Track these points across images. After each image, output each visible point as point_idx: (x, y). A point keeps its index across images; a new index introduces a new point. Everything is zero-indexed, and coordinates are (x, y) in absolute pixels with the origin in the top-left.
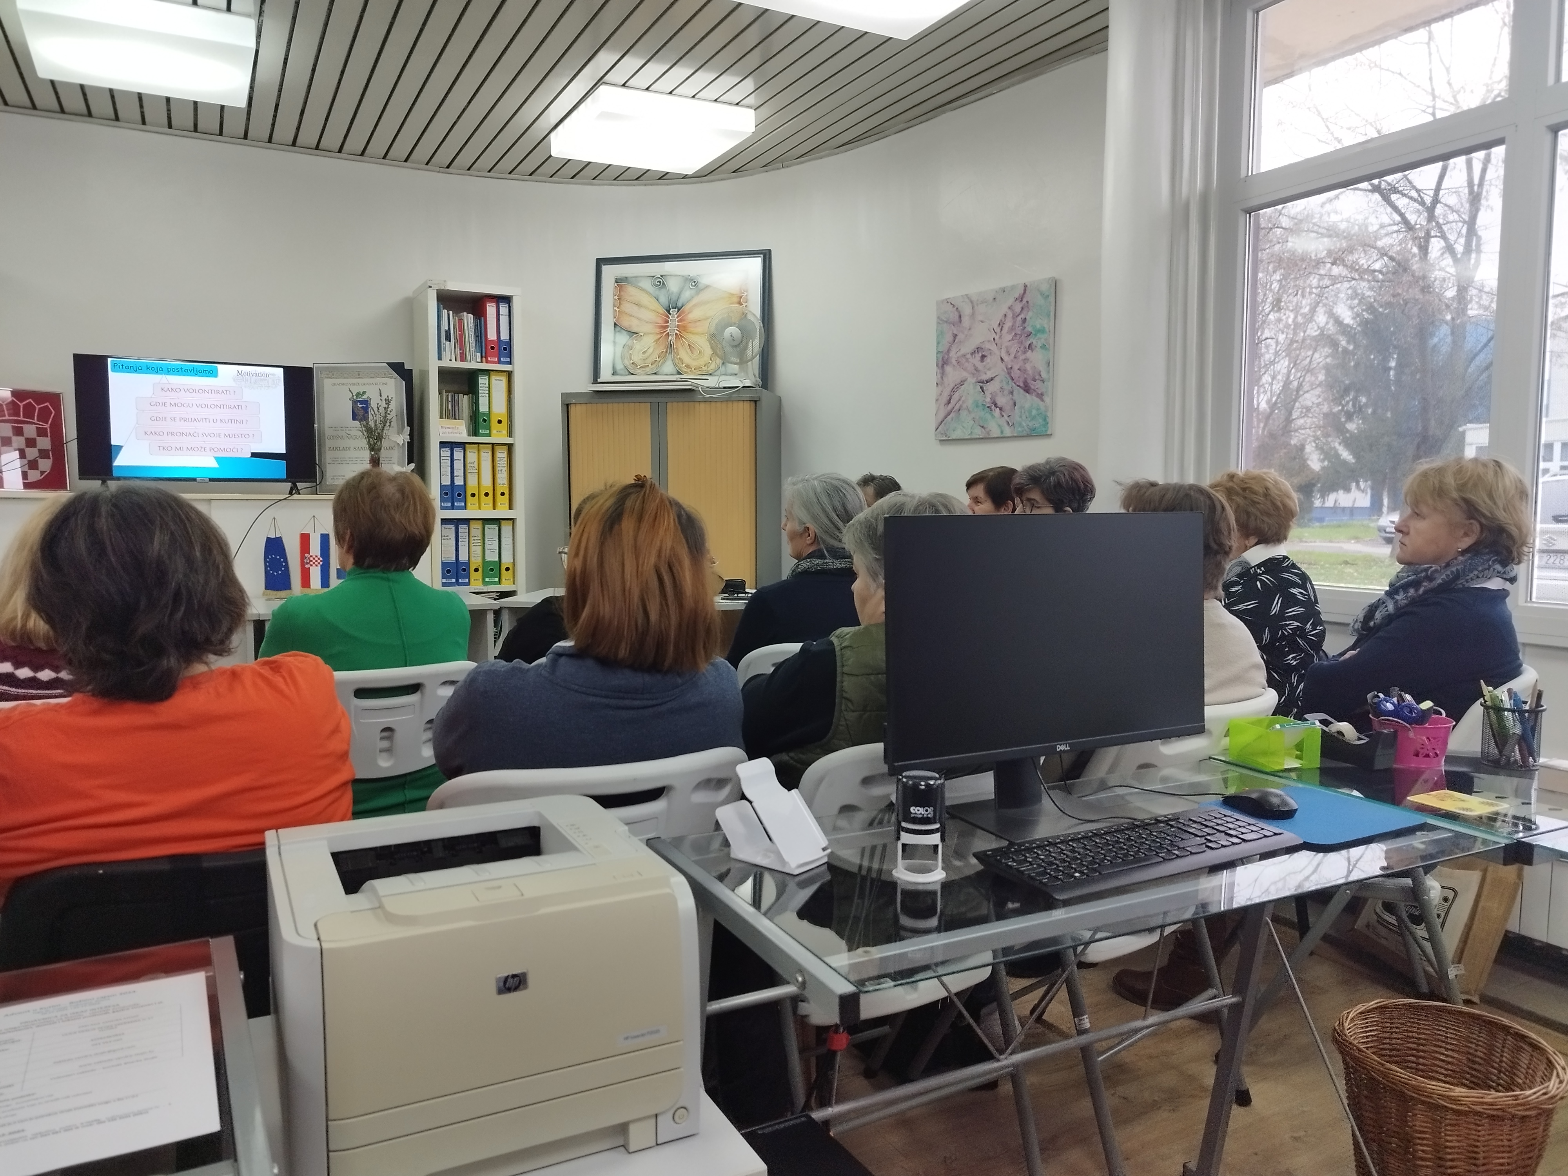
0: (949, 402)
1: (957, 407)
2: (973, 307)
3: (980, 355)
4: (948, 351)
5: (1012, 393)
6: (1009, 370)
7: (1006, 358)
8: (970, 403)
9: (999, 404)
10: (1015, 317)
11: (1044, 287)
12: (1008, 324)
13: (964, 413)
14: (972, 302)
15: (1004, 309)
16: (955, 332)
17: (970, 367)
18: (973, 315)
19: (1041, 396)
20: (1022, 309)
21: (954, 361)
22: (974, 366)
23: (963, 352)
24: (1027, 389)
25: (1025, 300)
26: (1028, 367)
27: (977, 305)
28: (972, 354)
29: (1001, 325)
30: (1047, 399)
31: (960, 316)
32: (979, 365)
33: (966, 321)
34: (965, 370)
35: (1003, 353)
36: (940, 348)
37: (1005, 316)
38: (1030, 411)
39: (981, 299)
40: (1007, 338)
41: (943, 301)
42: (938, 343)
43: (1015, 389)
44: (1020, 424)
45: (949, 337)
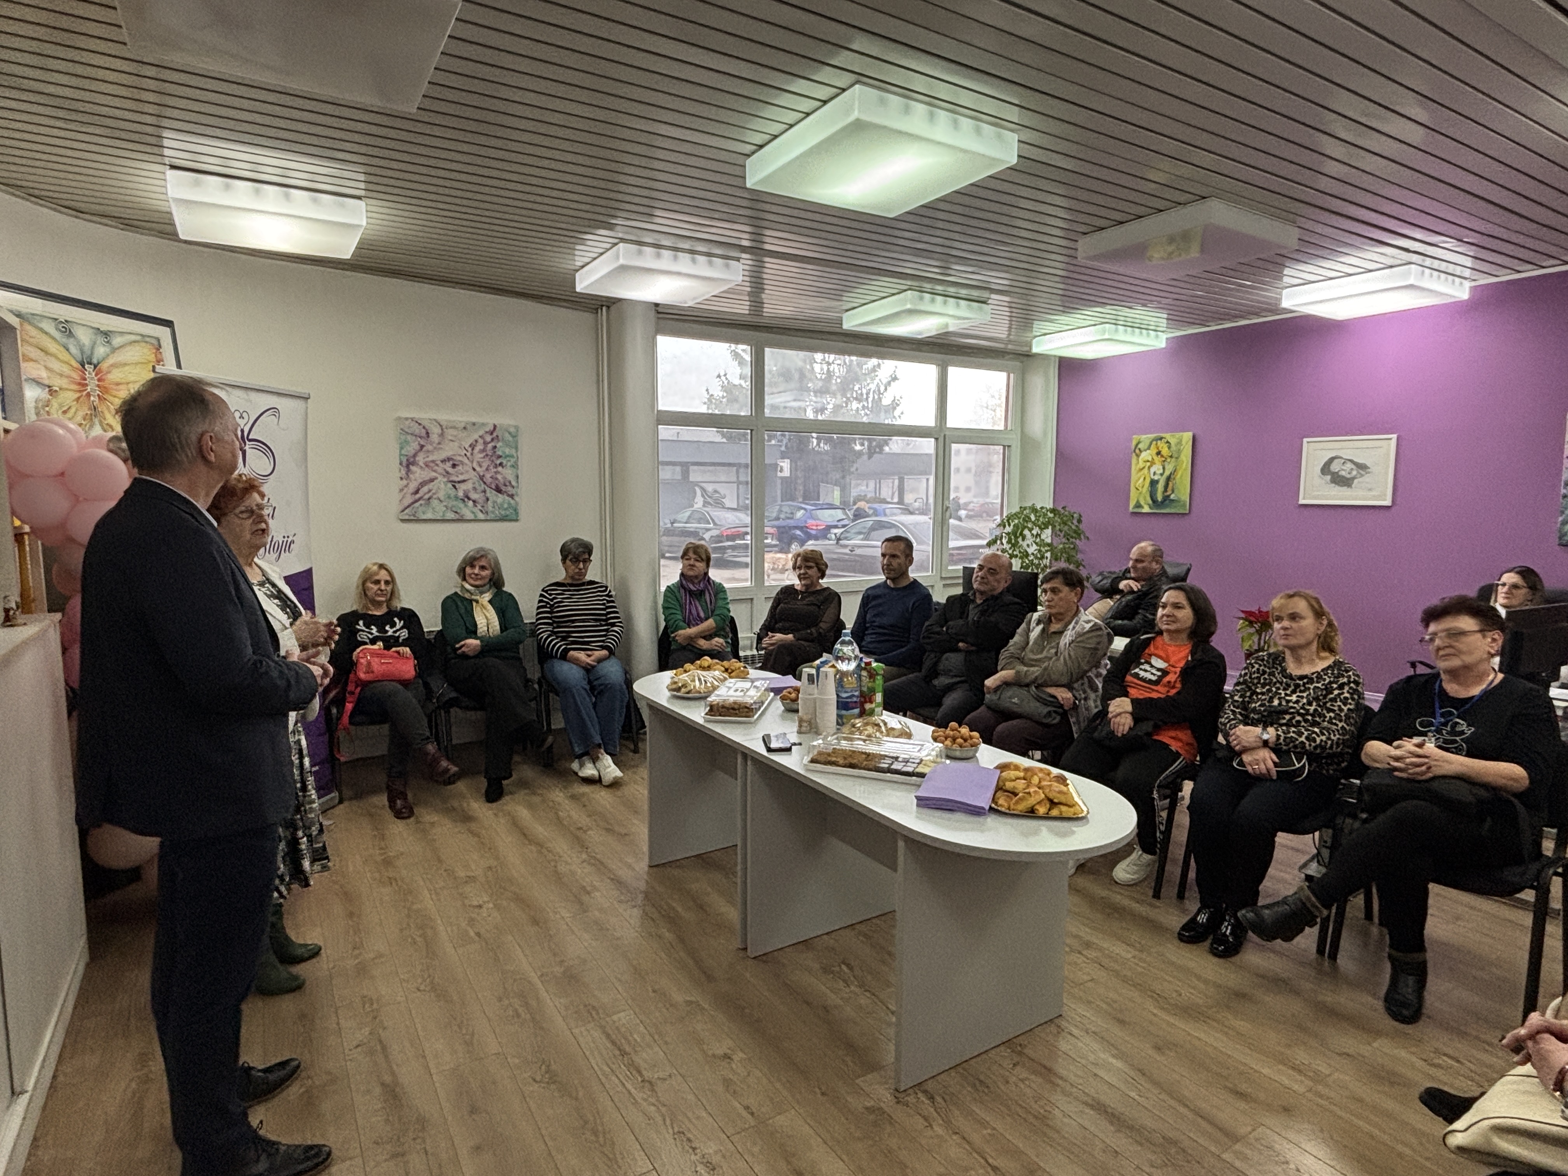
0: (417, 492)
1: (427, 497)
2: (442, 429)
3: (451, 463)
4: (415, 456)
5: (484, 491)
6: (482, 478)
7: (478, 469)
8: (441, 495)
9: (472, 498)
10: (486, 443)
11: (512, 430)
12: (479, 447)
13: (435, 502)
14: (440, 425)
15: (476, 436)
16: (422, 443)
17: (440, 470)
18: (442, 435)
19: (512, 496)
20: (492, 440)
21: (421, 464)
22: (445, 470)
23: (430, 459)
24: (498, 490)
25: (495, 434)
26: (499, 477)
27: (447, 428)
28: (442, 461)
29: (473, 446)
30: (516, 498)
31: (427, 433)
32: (450, 470)
33: (435, 438)
34: (435, 471)
35: (475, 465)
36: (403, 452)
37: (476, 441)
38: (502, 505)
39: (450, 425)
40: (479, 456)
41: (407, 419)
42: (401, 448)
43: (488, 490)
44: (493, 512)
45: (415, 446)
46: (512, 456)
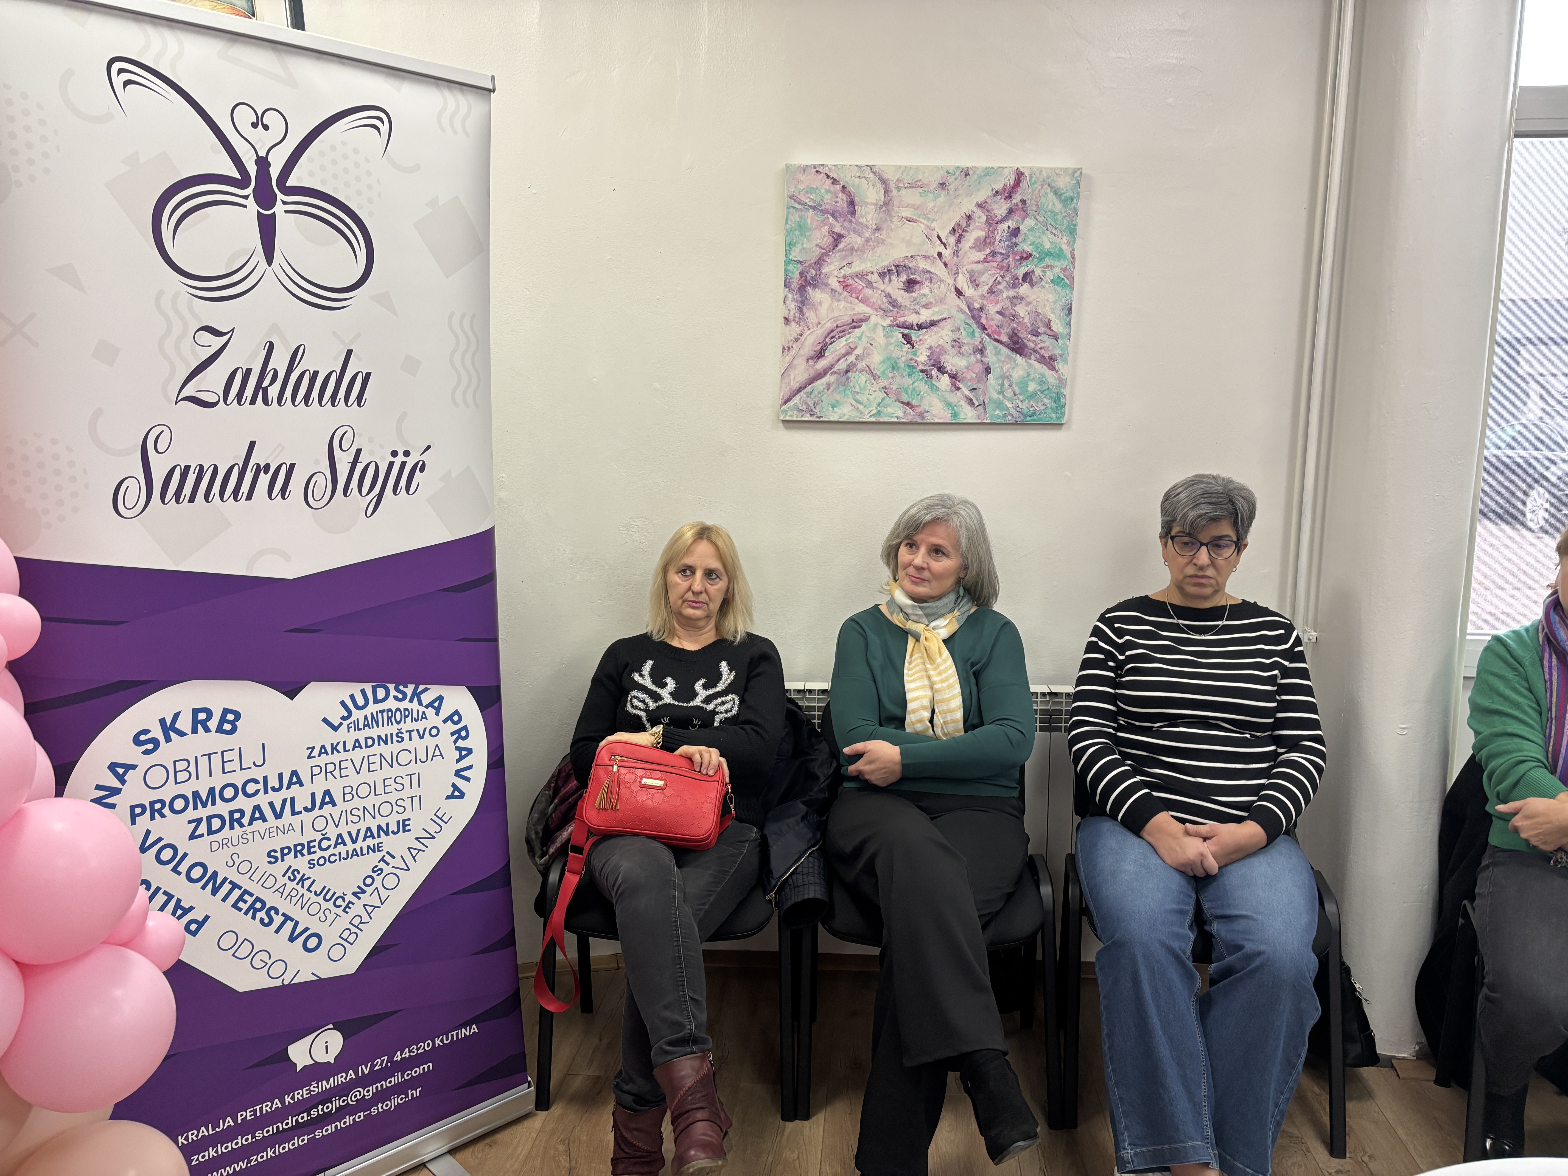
0: (820, 355)
1: (842, 365)
2: (887, 192)
3: (904, 278)
4: (819, 263)
5: (981, 351)
6: (976, 314)
7: (969, 291)
8: (876, 359)
9: (949, 367)
10: (992, 222)
11: (1063, 183)
12: (975, 233)
13: (860, 379)
14: (884, 181)
15: (968, 205)
16: (838, 229)
17: (875, 297)
18: (886, 205)
19: (1050, 362)
20: (1011, 211)
21: (833, 282)
22: (888, 295)
23: (857, 267)
24: (1017, 346)
25: (1017, 198)
26: (1021, 310)
27: (898, 188)
28: (882, 275)
29: (958, 232)
30: (1059, 365)
31: (852, 203)
32: (901, 297)
33: (868, 215)
34: (864, 301)
35: (962, 282)
36: (795, 254)
37: (969, 218)
38: (1023, 384)
39: (907, 179)
40: (972, 257)
41: (804, 169)
42: (790, 245)
43: (990, 345)
44: (999, 405)
45: (820, 237)
46: (1059, 255)
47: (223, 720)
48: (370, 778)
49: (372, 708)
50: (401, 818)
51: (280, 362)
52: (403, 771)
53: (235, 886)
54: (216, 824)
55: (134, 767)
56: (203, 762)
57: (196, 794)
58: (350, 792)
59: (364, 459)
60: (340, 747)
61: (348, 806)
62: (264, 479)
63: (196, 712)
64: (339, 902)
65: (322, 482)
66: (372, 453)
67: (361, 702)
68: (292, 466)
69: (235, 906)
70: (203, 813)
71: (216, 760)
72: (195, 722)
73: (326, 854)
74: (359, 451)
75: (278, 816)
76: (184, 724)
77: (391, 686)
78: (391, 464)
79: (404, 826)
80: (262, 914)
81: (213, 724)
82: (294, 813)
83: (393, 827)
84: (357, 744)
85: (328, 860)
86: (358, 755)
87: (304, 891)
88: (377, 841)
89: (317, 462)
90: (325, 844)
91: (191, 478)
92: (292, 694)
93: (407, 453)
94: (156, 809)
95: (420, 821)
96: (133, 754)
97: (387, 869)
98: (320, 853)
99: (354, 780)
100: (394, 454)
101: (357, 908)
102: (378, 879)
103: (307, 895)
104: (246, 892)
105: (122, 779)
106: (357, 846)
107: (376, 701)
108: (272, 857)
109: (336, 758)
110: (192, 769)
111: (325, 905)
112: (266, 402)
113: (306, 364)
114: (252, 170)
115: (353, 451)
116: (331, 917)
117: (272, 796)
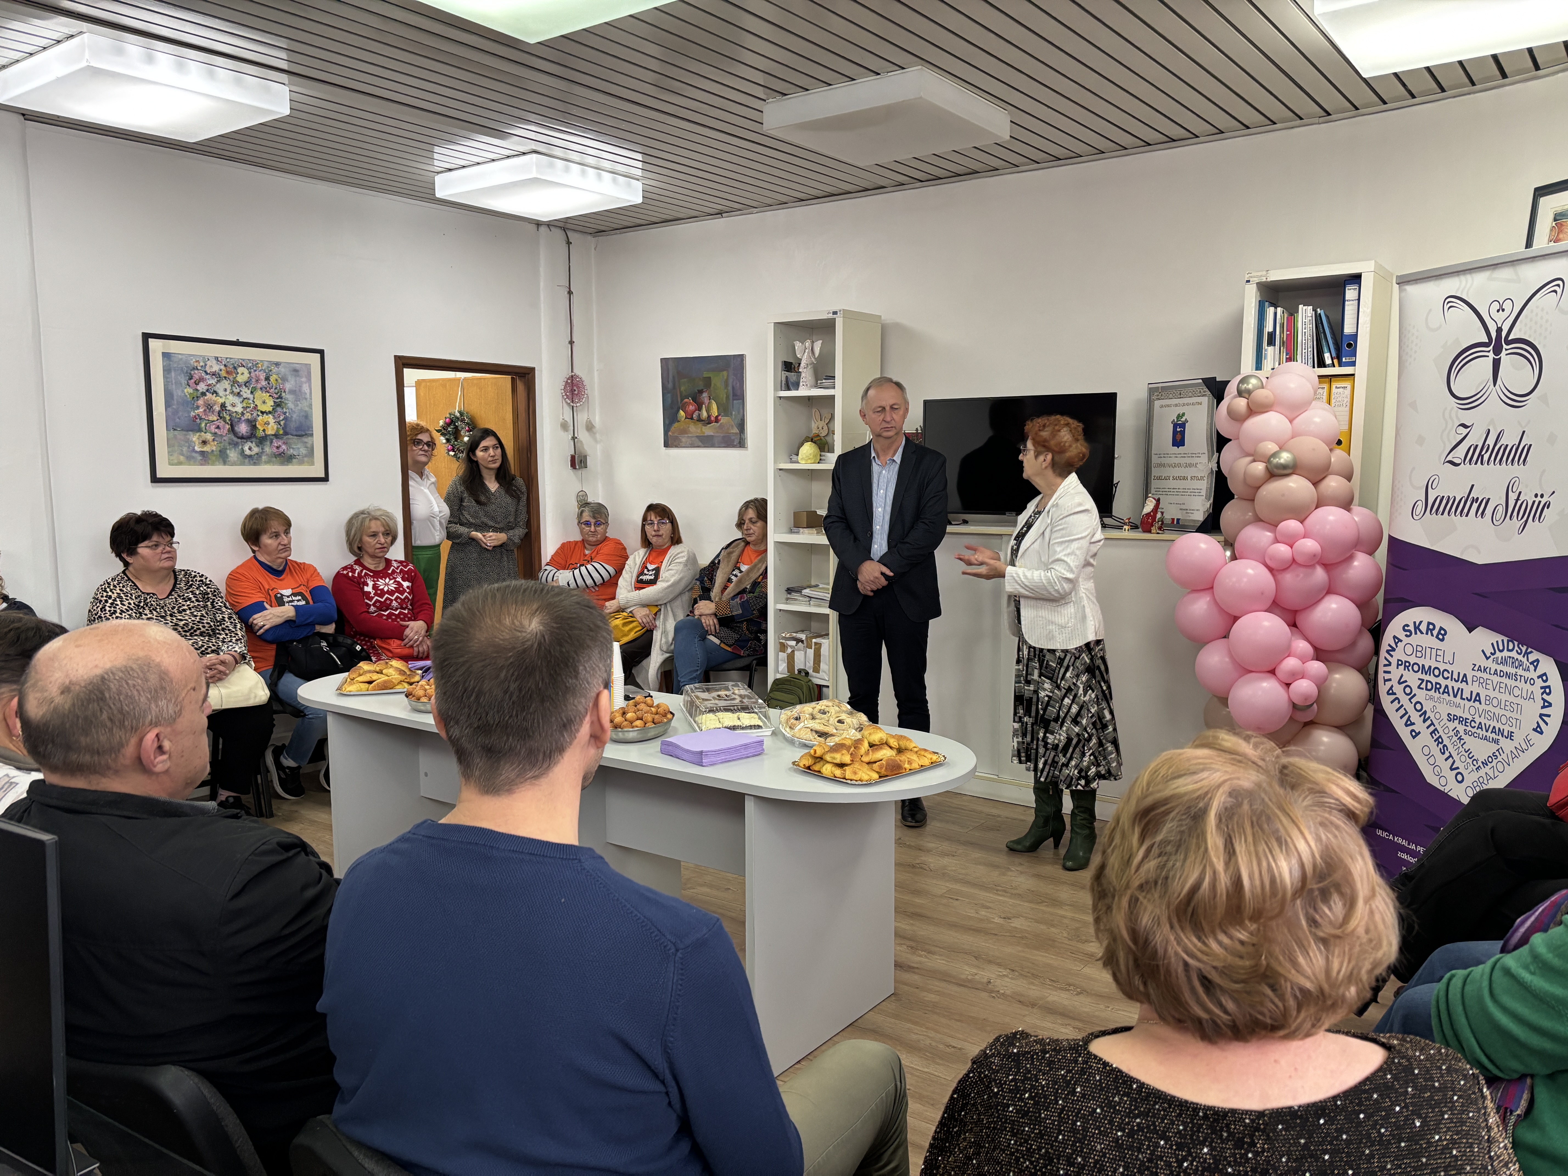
47: (1439, 633)
48: (1500, 696)
49: (1506, 653)
50: (1511, 729)
51: (1491, 441)
52: (1515, 700)
53: (1432, 724)
54: (1429, 686)
55: (1401, 641)
56: (1428, 650)
57: (1423, 666)
58: (1489, 700)
59: (1522, 498)
60: (1488, 670)
61: (1487, 708)
62: (1475, 505)
63: (1429, 623)
64: (1475, 763)
65: (1501, 510)
66: (1526, 495)
67: (1501, 648)
68: (1489, 499)
69: (1431, 734)
70: (1426, 677)
71: (1434, 651)
72: (1428, 629)
73: (1473, 730)
74: (1520, 493)
75: (1455, 696)
76: (1423, 627)
77: (1516, 643)
78: (1534, 502)
79: (1510, 736)
80: (1441, 746)
81: (1435, 632)
82: (1462, 698)
83: (1506, 734)
84: (1496, 673)
85: (1473, 734)
86: (1496, 679)
87: (1459, 745)
88: (1497, 737)
89: (1500, 498)
90: (1473, 723)
91: (1444, 502)
92: (1470, 630)
93: (1542, 496)
94: (1407, 665)
95: (1519, 737)
96: (1401, 635)
97: (1499, 759)
98: (1469, 728)
99: (1492, 694)
100: (1536, 496)
101: (1482, 772)
102: (1495, 761)
103: (1461, 749)
104: (1436, 729)
105: (1396, 644)
106: (1489, 734)
107: (1508, 650)
108: (1452, 718)
109: (1485, 676)
110: (1423, 652)
111: (1469, 760)
112: (1482, 463)
113: (1503, 441)
114: (1494, 335)
115: (1517, 492)
116: (1470, 769)
117: (1453, 683)
